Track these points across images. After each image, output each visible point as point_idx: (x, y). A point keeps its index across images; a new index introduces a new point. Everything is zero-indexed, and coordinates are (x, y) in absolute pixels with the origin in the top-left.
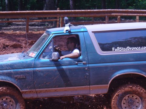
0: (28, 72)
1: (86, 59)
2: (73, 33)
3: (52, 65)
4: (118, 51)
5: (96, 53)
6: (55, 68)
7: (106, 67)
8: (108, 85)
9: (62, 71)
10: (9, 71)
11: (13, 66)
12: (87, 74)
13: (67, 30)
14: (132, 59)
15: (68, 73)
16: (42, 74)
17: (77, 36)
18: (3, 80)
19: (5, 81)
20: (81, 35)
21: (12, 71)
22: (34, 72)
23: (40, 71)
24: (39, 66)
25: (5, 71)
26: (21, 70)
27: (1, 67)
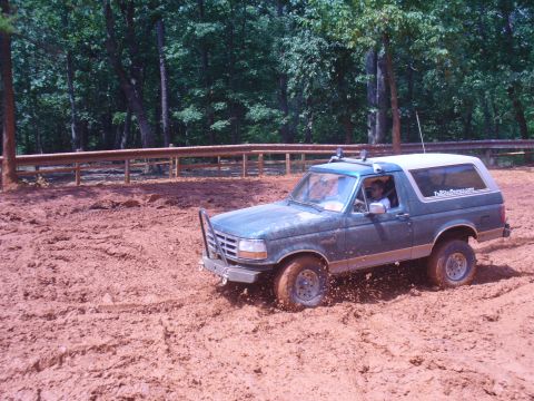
0: (339, 235)
1: (408, 209)
3: (368, 222)
4: (442, 196)
5: (419, 200)
6: (372, 226)
7: (432, 220)
8: (433, 243)
9: (381, 230)
10: (313, 235)
12: (410, 231)
13: (378, 170)
14: (458, 206)
15: (387, 231)
16: (357, 236)
17: (391, 178)
18: (306, 251)
20: (396, 175)
21: (318, 234)
22: (347, 235)
23: (355, 232)
24: (353, 224)
25: (308, 236)
26: (329, 233)
27: (303, 230)
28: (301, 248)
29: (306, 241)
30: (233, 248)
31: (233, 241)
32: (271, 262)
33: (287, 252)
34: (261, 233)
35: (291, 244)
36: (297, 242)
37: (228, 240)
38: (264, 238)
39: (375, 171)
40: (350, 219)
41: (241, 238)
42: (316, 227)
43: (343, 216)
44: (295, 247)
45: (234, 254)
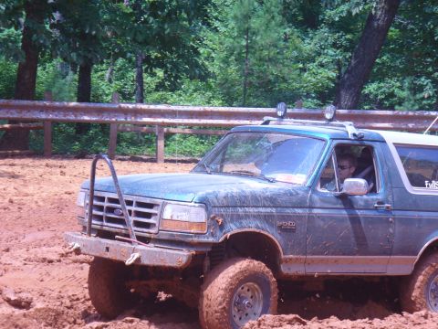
0: (300, 217)
1: (390, 199)
2: (366, 142)
3: (338, 206)
5: (404, 188)
6: (344, 212)
7: (420, 220)
8: (418, 257)
9: (355, 220)
10: (269, 210)
11: (275, 199)
12: (391, 230)
13: (354, 135)
16: (321, 223)
18: (258, 231)
19: (262, 232)
20: (377, 148)
21: (274, 210)
22: (311, 218)
23: (320, 217)
24: (318, 205)
25: (261, 210)
26: (288, 211)
27: (255, 200)
28: (252, 226)
29: (257, 217)
30: (149, 216)
31: (151, 206)
32: (211, 240)
33: (233, 229)
34: (201, 194)
35: (239, 218)
36: (247, 216)
37: (140, 204)
38: (204, 202)
39: (350, 136)
40: (316, 197)
41: (166, 201)
42: (272, 200)
43: (307, 192)
44: (244, 222)
45: (148, 226)
